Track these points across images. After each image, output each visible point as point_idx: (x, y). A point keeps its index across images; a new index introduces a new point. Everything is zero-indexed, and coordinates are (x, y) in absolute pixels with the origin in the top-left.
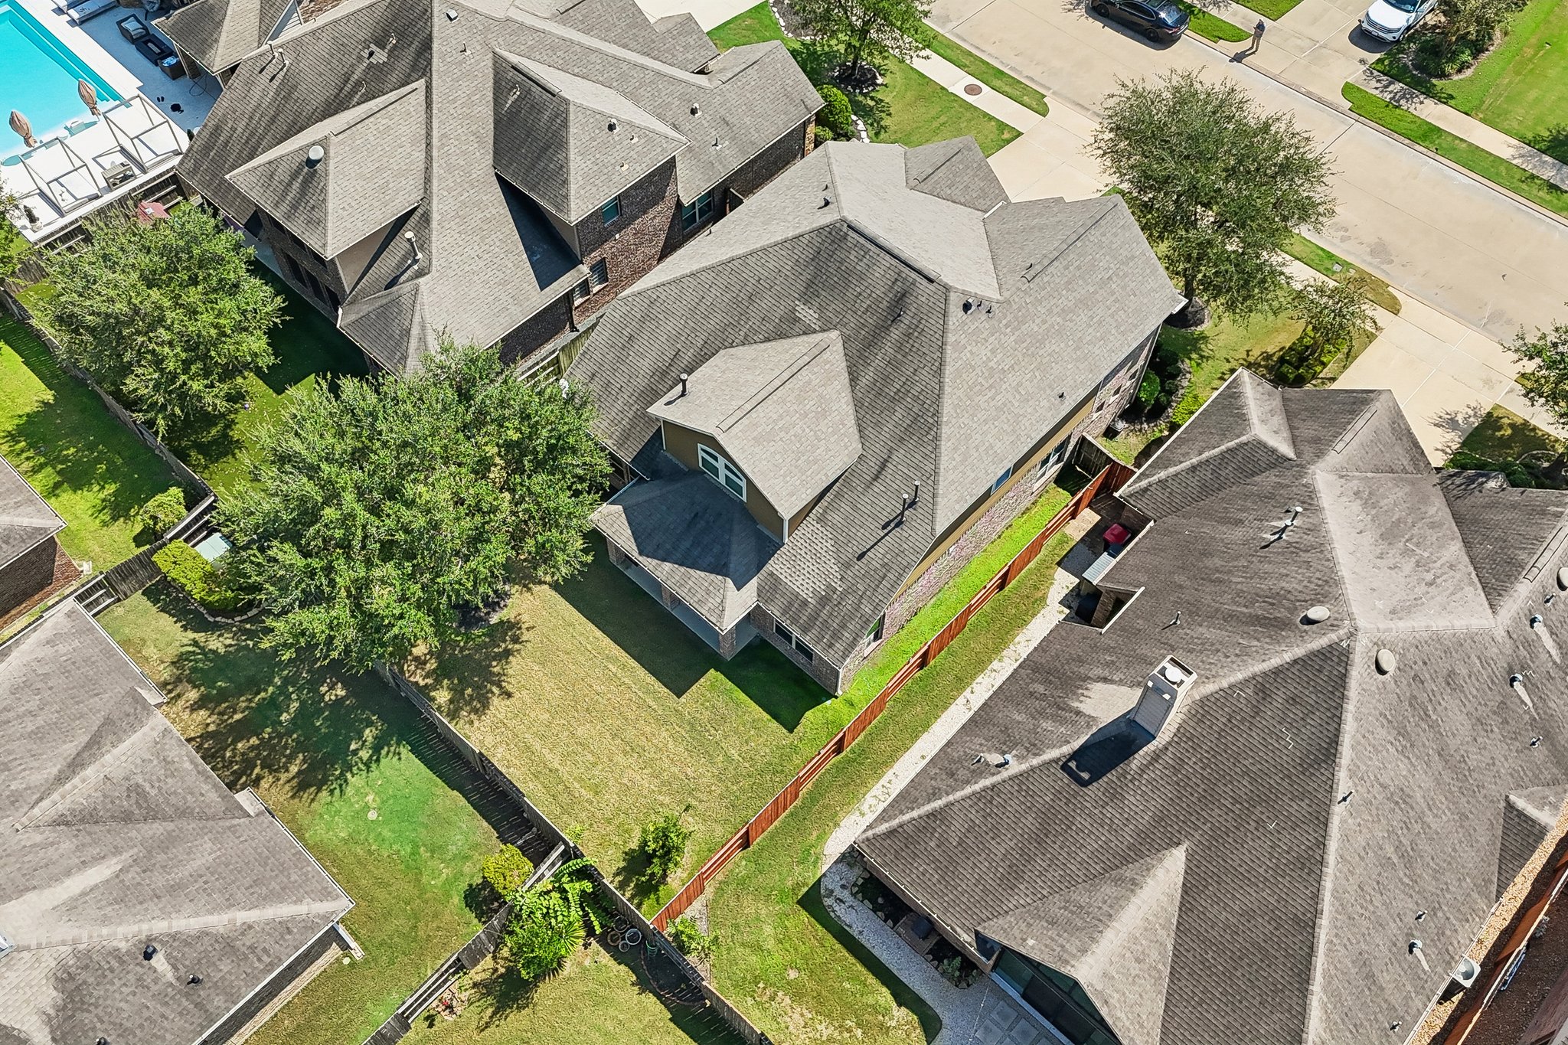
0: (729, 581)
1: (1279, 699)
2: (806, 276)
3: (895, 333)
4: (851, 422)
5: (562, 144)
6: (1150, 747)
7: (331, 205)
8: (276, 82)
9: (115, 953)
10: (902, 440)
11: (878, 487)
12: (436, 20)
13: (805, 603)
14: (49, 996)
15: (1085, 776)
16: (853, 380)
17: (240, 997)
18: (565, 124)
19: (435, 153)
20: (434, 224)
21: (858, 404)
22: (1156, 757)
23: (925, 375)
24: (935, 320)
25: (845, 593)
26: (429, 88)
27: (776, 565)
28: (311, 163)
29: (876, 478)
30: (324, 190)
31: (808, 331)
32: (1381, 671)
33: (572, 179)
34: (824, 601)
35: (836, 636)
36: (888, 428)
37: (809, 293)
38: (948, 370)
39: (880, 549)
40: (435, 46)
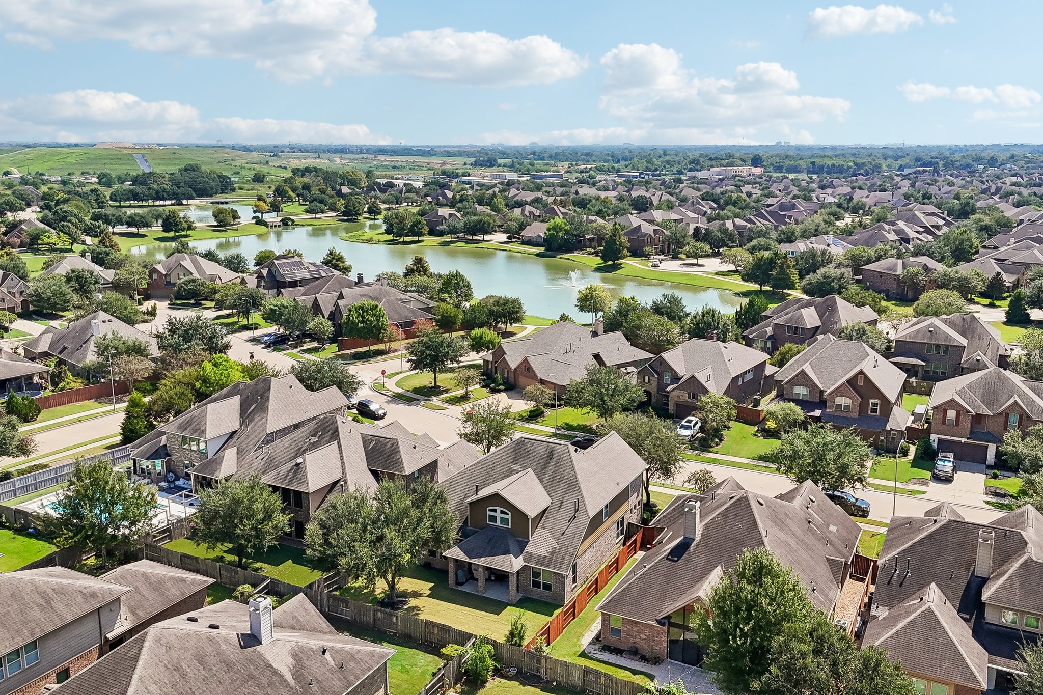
0: (512, 555)
1: (731, 516)
2: (512, 456)
3: (552, 463)
4: (545, 492)
5: (398, 452)
6: (695, 543)
7: (309, 475)
8: (264, 460)
9: (311, 649)
10: (566, 493)
11: (562, 510)
12: (338, 423)
13: (545, 557)
14: (290, 661)
15: (676, 559)
16: (541, 481)
17: (360, 678)
18: (397, 446)
19: (345, 461)
20: (349, 483)
21: (545, 487)
22: (698, 545)
23: (568, 472)
24: (566, 456)
25: (561, 548)
26: (339, 443)
27: (528, 549)
28: (298, 465)
29: (560, 507)
30: (305, 471)
31: (518, 472)
32: (762, 504)
33: (404, 461)
34: (552, 554)
35: (562, 563)
36: (560, 492)
37: (515, 461)
38: (576, 468)
39: (570, 528)
40: (340, 430)
